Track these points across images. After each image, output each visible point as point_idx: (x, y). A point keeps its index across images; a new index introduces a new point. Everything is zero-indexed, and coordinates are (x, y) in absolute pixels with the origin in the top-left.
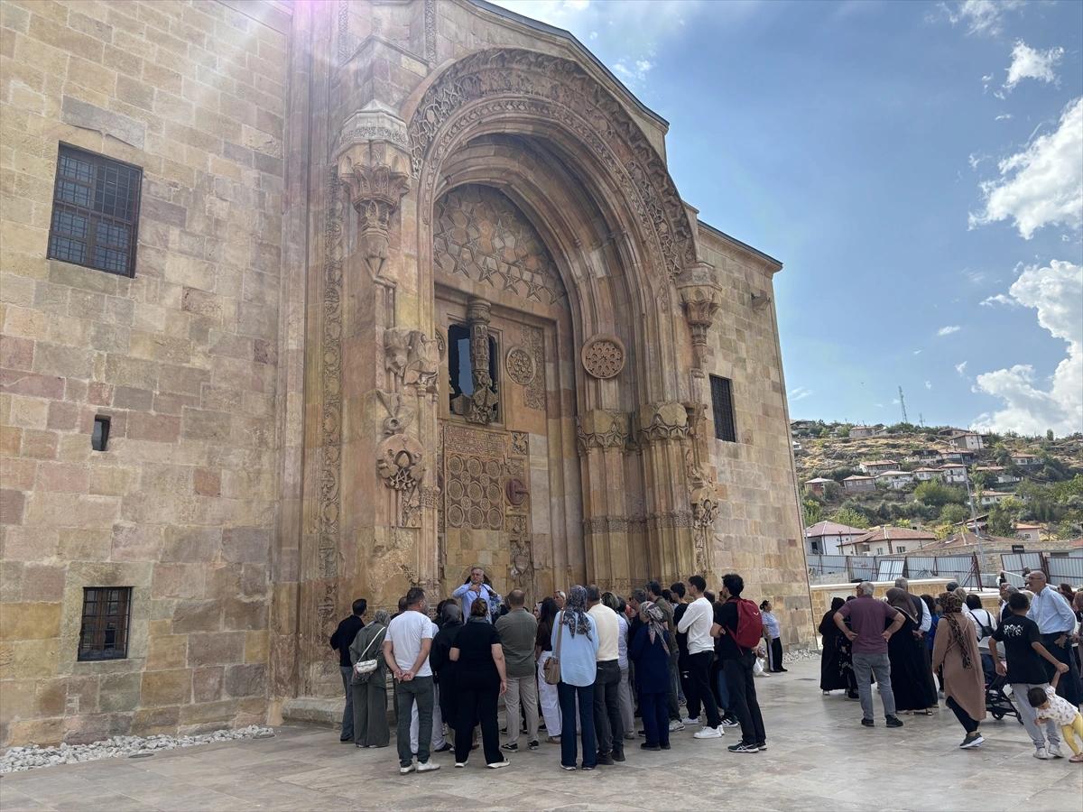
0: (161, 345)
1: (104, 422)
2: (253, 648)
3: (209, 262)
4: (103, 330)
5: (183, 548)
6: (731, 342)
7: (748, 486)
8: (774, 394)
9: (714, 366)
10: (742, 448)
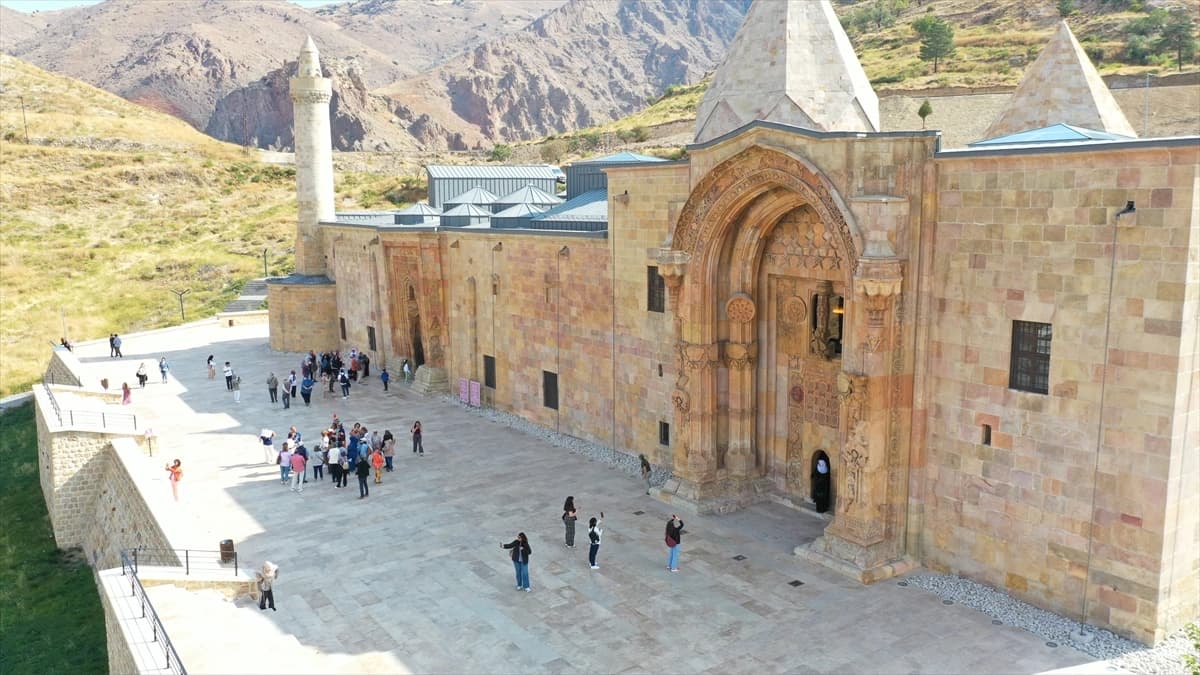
0: (671, 337)
1: (661, 368)
6: (1060, 278)
7: (1053, 442)
8: (1148, 337)
9: (1021, 311)
10: (1052, 402)
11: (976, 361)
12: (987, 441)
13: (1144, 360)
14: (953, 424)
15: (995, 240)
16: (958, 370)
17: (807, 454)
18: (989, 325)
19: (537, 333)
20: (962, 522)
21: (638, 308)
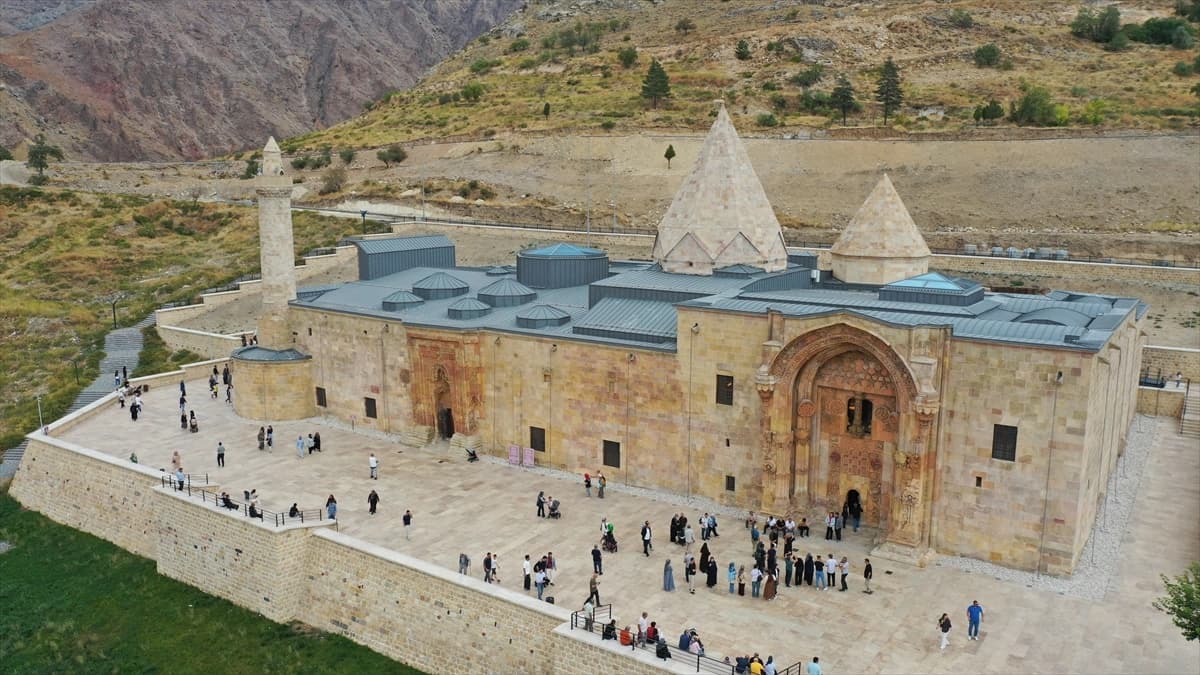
0: (739, 422)
1: (728, 441)
3: (748, 399)
4: (727, 419)
5: (744, 471)
6: (1022, 405)
7: (1017, 485)
8: (1068, 435)
9: (1000, 420)
10: (1017, 465)
11: (973, 444)
12: (979, 484)
13: (1067, 446)
14: (958, 476)
15: (985, 384)
16: (962, 448)
17: (843, 492)
18: (980, 426)
19: (598, 413)
20: (962, 527)
21: (706, 401)
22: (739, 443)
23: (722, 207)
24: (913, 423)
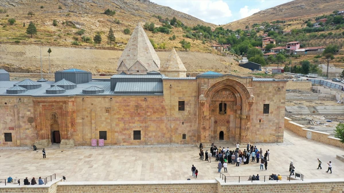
0: (187, 116)
1: (183, 123)
2: (195, 139)
3: (190, 107)
4: (183, 115)
5: (189, 131)
6: (270, 98)
7: (270, 120)
8: (281, 104)
9: (265, 103)
10: (270, 114)
11: (258, 110)
12: (260, 122)
13: (281, 107)
14: (255, 120)
15: (261, 93)
16: (256, 112)
17: (218, 132)
18: (260, 105)
19: (131, 121)
20: (256, 135)
21: (175, 110)
22: (187, 122)
23: (146, 53)
24: (248, 106)
